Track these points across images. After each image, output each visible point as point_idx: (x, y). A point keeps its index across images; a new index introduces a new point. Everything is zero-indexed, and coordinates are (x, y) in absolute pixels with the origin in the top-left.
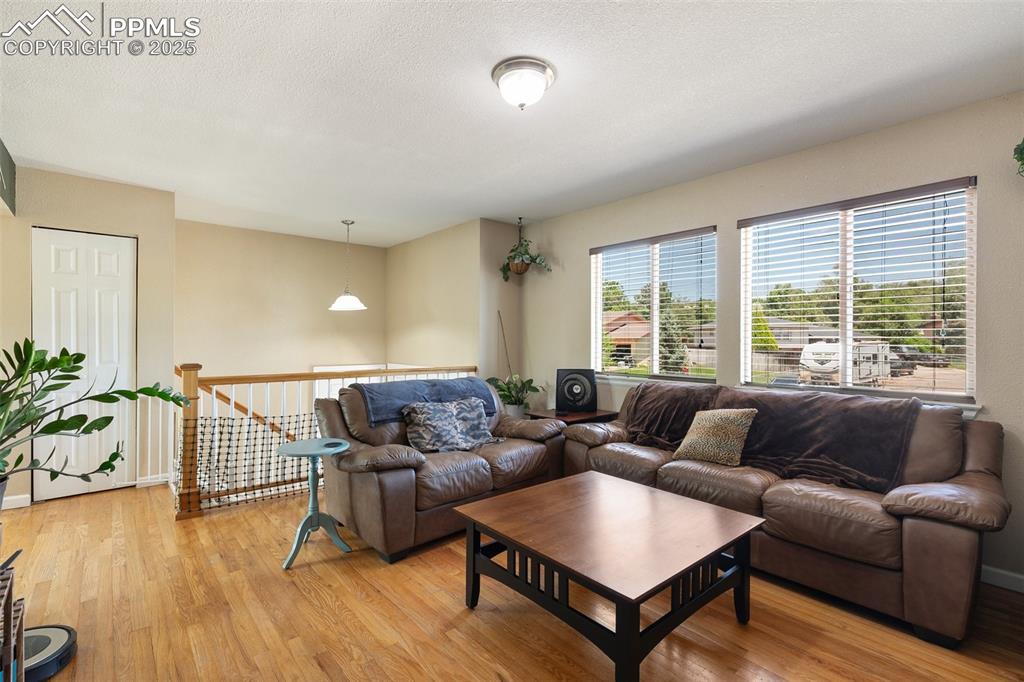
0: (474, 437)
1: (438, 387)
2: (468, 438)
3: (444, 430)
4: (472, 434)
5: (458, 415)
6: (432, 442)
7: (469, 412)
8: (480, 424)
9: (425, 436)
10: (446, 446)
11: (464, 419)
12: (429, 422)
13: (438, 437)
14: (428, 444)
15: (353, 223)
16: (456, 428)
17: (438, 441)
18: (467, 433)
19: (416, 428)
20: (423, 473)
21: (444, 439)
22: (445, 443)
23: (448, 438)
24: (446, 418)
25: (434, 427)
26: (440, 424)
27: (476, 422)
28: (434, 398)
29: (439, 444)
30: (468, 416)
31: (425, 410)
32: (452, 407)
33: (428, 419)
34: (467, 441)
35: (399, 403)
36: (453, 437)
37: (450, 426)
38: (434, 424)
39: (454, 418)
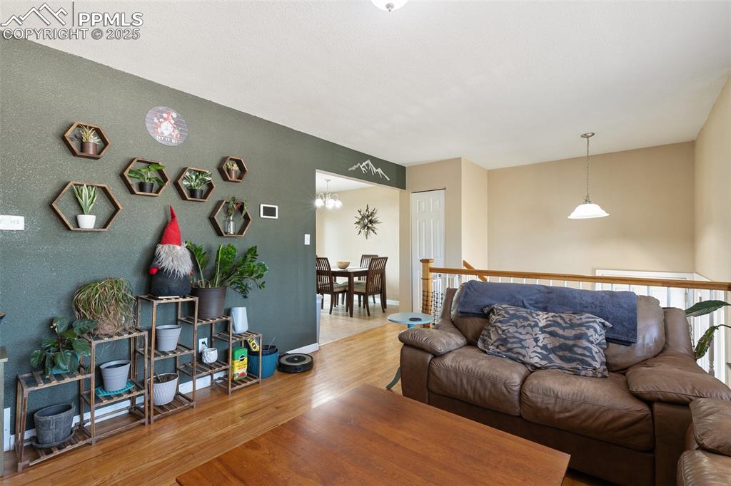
0: (562, 358)
1: (551, 296)
2: (552, 356)
3: (515, 337)
4: (560, 353)
5: (545, 327)
6: (496, 344)
7: (564, 328)
8: (574, 345)
9: (492, 336)
10: (509, 354)
11: (552, 334)
12: (499, 324)
13: (504, 342)
14: (492, 344)
15: (593, 134)
16: (536, 340)
17: (502, 345)
18: (553, 351)
19: (490, 327)
20: (437, 361)
21: (509, 346)
22: (509, 350)
23: (515, 345)
24: (524, 327)
25: (503, 331)
26: (512, 330)
27: (571, 343)
28: (540, 305)
29: (503, 348)
30: (561, 332)
31: (503, 312)
32: (542, 319)
33: (500, 322)
34: (544, 358)
35: (486, 301)
36: (523, 347)
37: (527, 337)
38: (504, 328)
39: (538, 329)
